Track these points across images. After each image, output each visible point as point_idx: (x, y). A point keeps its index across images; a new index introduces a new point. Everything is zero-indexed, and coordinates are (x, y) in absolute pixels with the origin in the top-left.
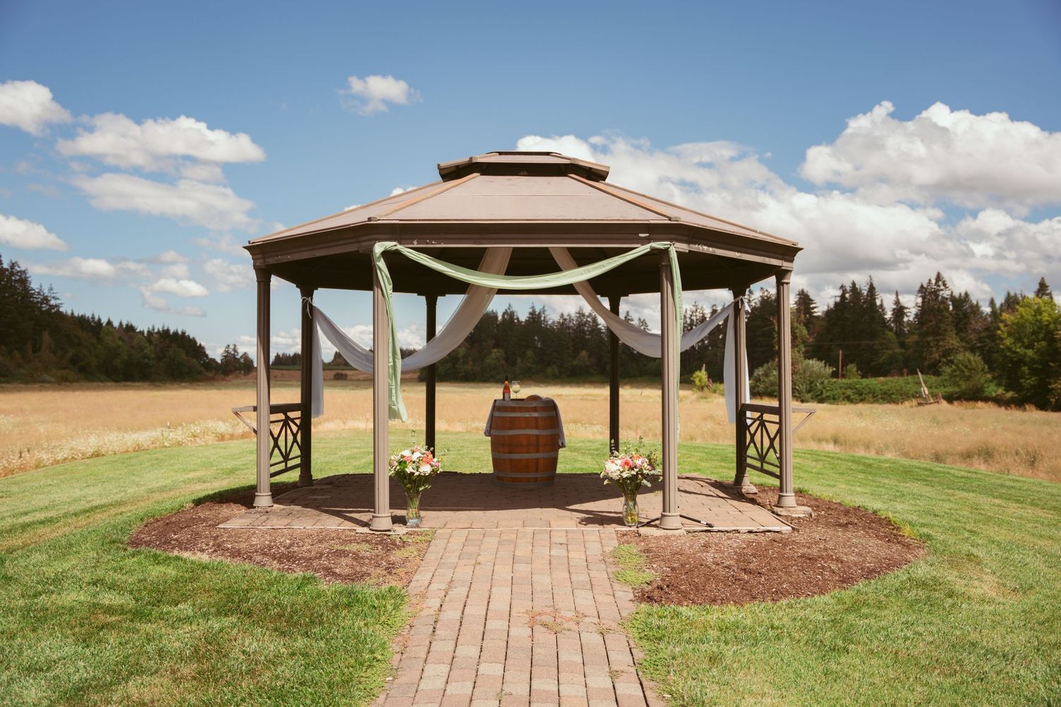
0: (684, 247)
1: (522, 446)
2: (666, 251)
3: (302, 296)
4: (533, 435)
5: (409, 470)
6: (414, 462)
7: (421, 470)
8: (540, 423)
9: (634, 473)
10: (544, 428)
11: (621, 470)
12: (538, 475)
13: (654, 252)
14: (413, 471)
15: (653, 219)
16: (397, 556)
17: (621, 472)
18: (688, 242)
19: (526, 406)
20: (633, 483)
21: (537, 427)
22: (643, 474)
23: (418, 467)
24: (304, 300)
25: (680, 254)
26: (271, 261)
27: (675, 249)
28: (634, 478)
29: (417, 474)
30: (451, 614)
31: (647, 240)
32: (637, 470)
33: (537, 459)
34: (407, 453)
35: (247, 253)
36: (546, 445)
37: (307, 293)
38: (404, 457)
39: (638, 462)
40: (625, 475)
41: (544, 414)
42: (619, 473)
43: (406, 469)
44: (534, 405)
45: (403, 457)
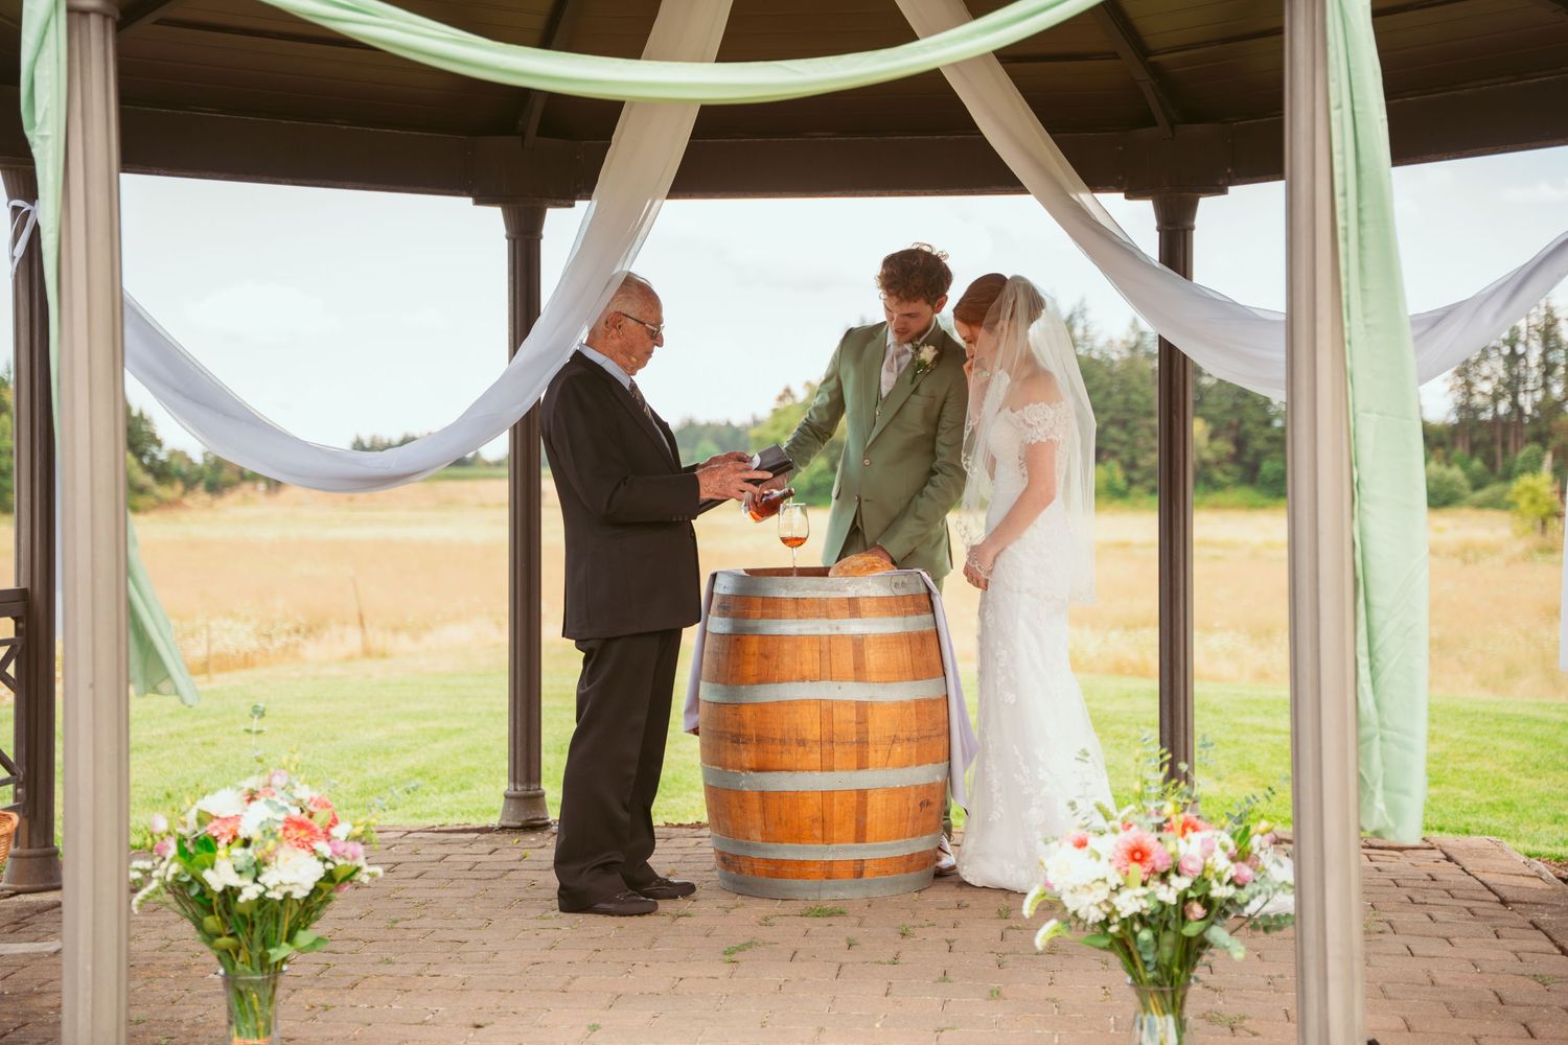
1: (802, 743)
3: (12, 196)
4: (846, 704)
5: (219, 877)
6: (247, 843)
7: (270, 877)
8: (874, 658)
9: (1168, 895)
10: (887, 677)
11: (1115, 879)
12: (871, 852)
14: (234, 881)
17: (1117, 890)
19: (820, 594)
20: (1168, 939)
21: (859, 673)
22: (1207, 902)
23: (257, 869)
24: (16, 210)
28: (1170, 916)
29: (250, 892)
32: (1180, 883)
33: (862, 794)
34: (223, 803)
36: (894, 740)
38: (212, 818)
39: (1188, 849)
40: (1130, 903)
41: (892, 626)
42: (1102, 893)
43: (208, 875)
44: (851, 593)
45: (204, 818)
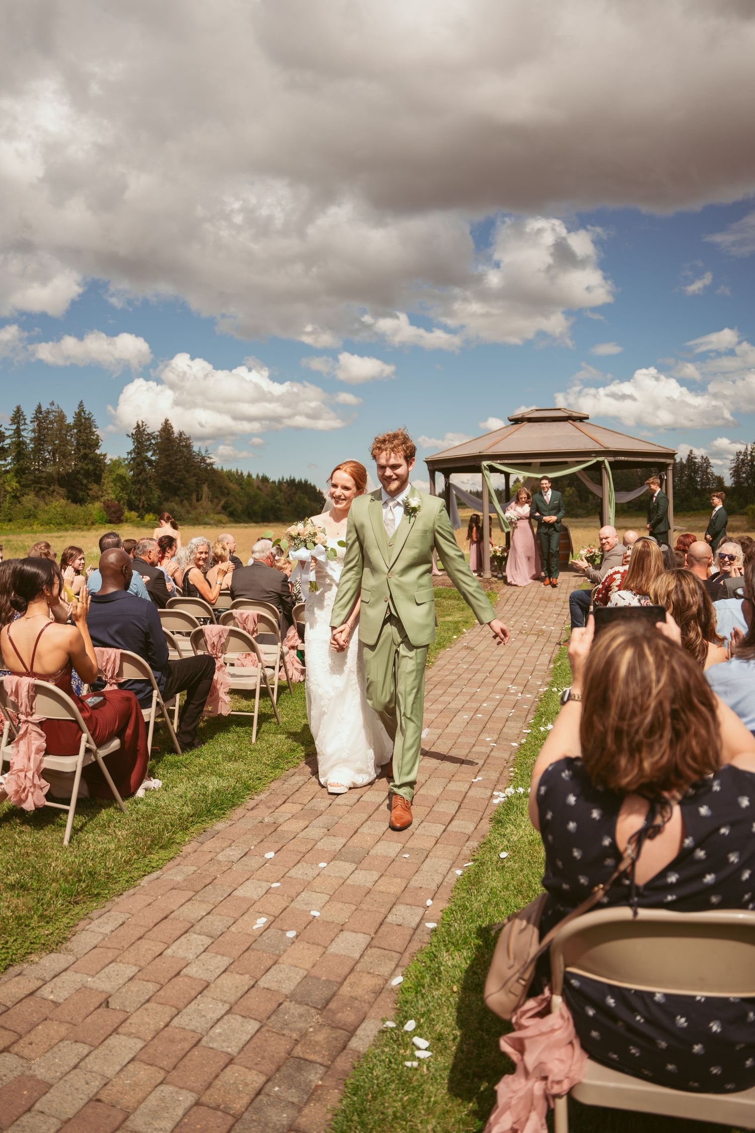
0: (612, 459)
2: (603, 462)
13: (598, 462)
15: (598, 448)
16: (493, 586)
18: (614, 457)
24: (447, 480)
25: (610, 463)
26: (436, 467)
27: (606, 461)
28: (591, 557)
30: (514, 597)
31: (595, 457)
35: (425, 465)
37: (447, 477)
39: (593, 550)
40: (588, 556)
